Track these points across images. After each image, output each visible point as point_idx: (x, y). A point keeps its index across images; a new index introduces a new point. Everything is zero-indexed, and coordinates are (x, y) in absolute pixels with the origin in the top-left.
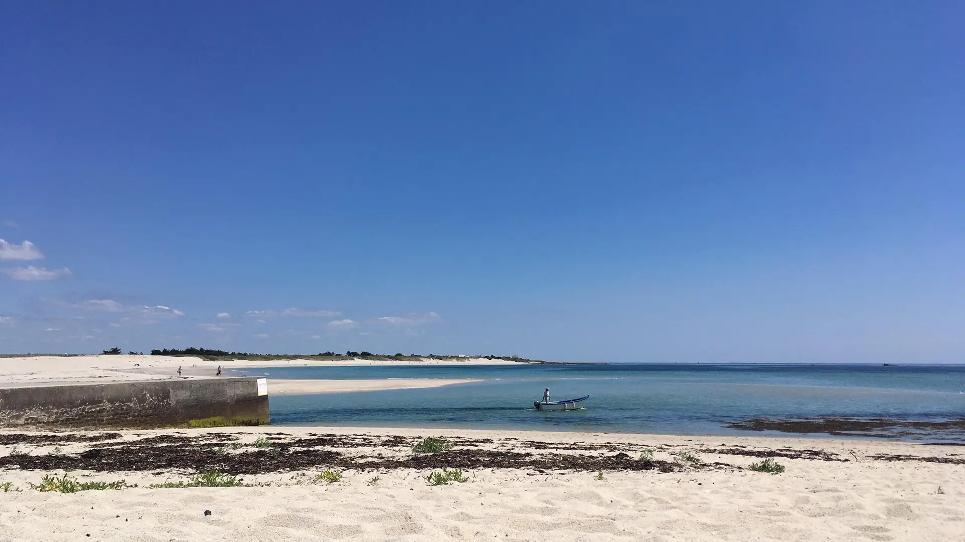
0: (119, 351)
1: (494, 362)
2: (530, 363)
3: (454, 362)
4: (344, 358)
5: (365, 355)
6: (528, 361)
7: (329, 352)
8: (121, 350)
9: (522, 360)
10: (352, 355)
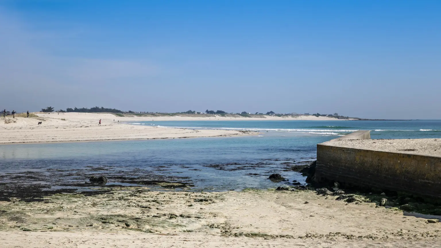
0: (52, 109)
1: (321, 118)
2: (350, 119)
3: (290, 118)
4: (203, 115)
5: (221, 113)
6: (348, 118)
7: (190, 111)
8: (54, 109)
9: (342, 117)
10: (210, 113)
